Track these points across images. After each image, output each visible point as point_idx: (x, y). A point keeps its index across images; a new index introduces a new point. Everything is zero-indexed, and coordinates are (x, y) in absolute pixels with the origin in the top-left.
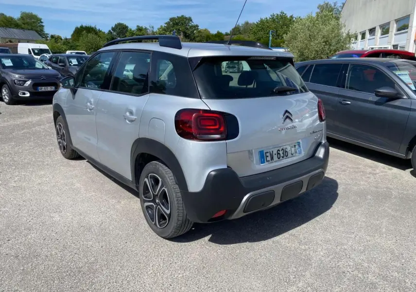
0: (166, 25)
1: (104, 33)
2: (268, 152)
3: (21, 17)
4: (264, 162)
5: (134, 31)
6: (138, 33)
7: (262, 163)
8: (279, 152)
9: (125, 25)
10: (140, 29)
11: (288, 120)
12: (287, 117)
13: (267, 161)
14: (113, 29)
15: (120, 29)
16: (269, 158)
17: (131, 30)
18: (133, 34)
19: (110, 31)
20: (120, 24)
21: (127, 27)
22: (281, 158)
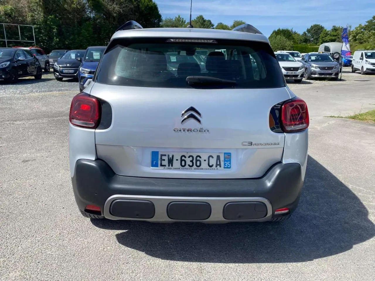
0: (367, 24)
1: (299, 35)
2: (165, 155)
3: (234, 25)
4: (156, 165)
5: (328, 32)
6: (333, 33)
7: (152, 166)
8: (183, 158)
9: (321, 26)
10: (335, 29)
11: (192, 120)
12: (192, 116)
13: (161, 165)
14: (309, 31)
15: (315, 30)
16: (166, 163)
17: (326, 31)
18: (327, 34)
19: (304, 33)
20: (316, 26)
21: (322, 28)
22: (187, 166)
